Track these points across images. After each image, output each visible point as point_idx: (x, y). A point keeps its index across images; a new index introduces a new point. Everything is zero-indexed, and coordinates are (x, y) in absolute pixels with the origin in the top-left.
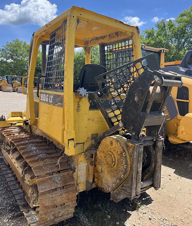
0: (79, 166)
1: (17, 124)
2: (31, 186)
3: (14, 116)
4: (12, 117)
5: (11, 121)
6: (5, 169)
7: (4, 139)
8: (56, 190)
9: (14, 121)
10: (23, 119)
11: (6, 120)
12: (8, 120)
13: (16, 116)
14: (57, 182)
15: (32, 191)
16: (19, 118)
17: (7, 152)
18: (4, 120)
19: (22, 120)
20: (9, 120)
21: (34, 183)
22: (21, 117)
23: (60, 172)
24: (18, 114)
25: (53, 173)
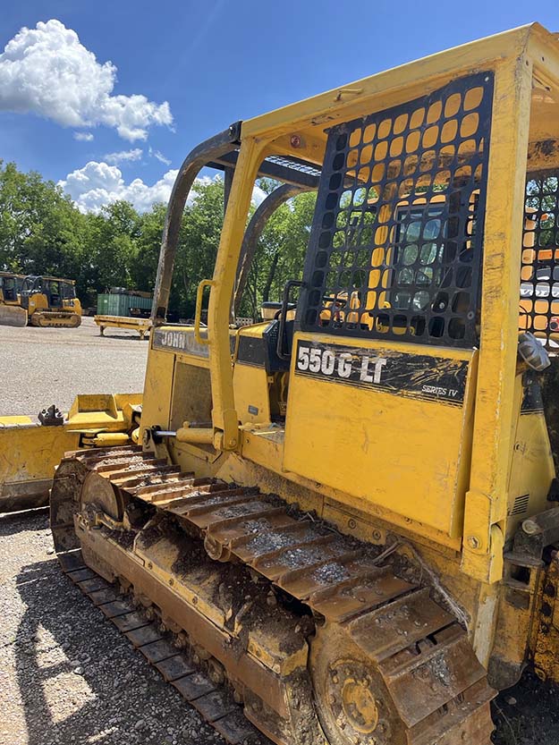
0: (480, 610)
1: (98, 435)
2: (289, 678)
3: (86, 408)
4: (81, 411)
5: (79, 424)
6: (102, 595)
7: (75, 489)
8: (446, 710)
9: (88, 426)
10: (115, 418)
11: (65, 422)
12: (70, 422)
13: (93, 408)
14: (441, 678)
15: (294, 696)
16: (102, 417)
17: (111, 537)
18: (59, 422)
19: (114, 423)
20: (74, 420)
21: (298, 668)
22: (109, 411)
23: (435, 636)
24: (99, 402)
25: (418, 643)
